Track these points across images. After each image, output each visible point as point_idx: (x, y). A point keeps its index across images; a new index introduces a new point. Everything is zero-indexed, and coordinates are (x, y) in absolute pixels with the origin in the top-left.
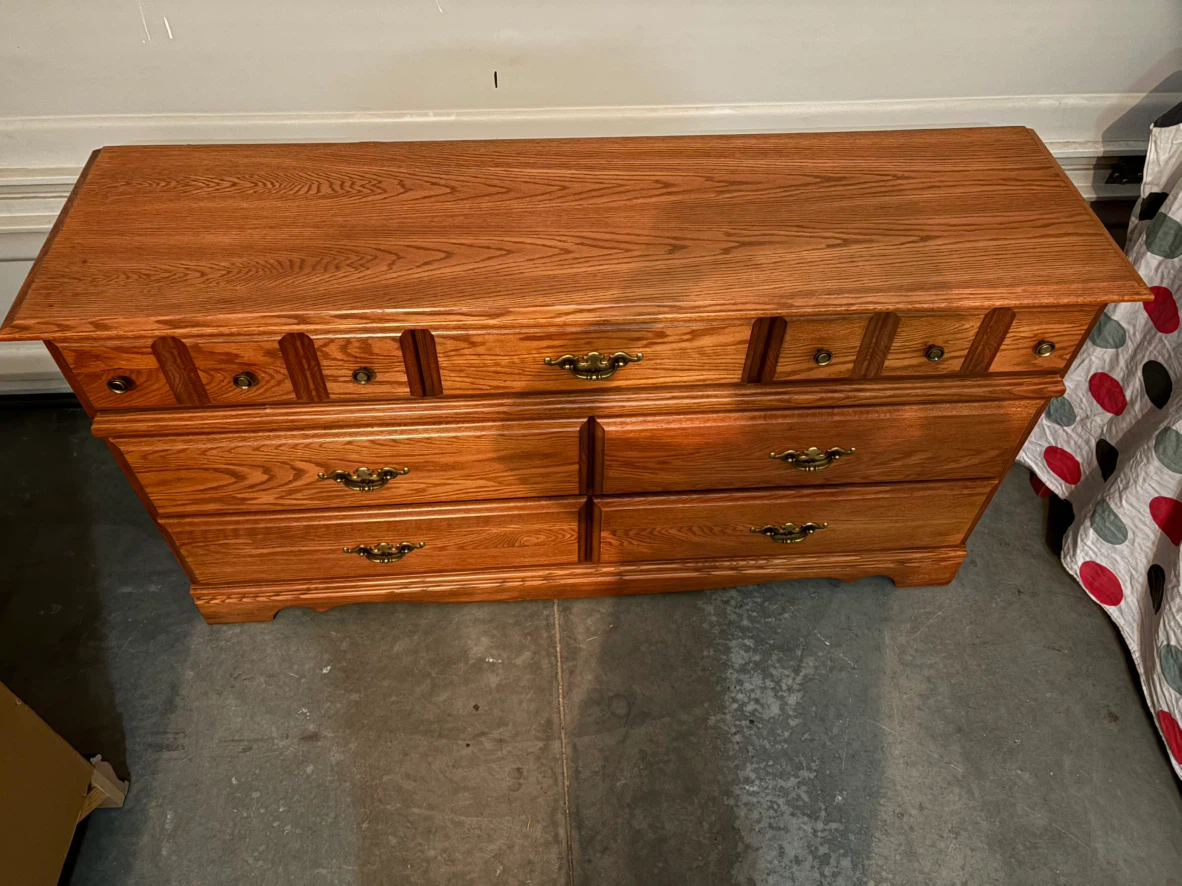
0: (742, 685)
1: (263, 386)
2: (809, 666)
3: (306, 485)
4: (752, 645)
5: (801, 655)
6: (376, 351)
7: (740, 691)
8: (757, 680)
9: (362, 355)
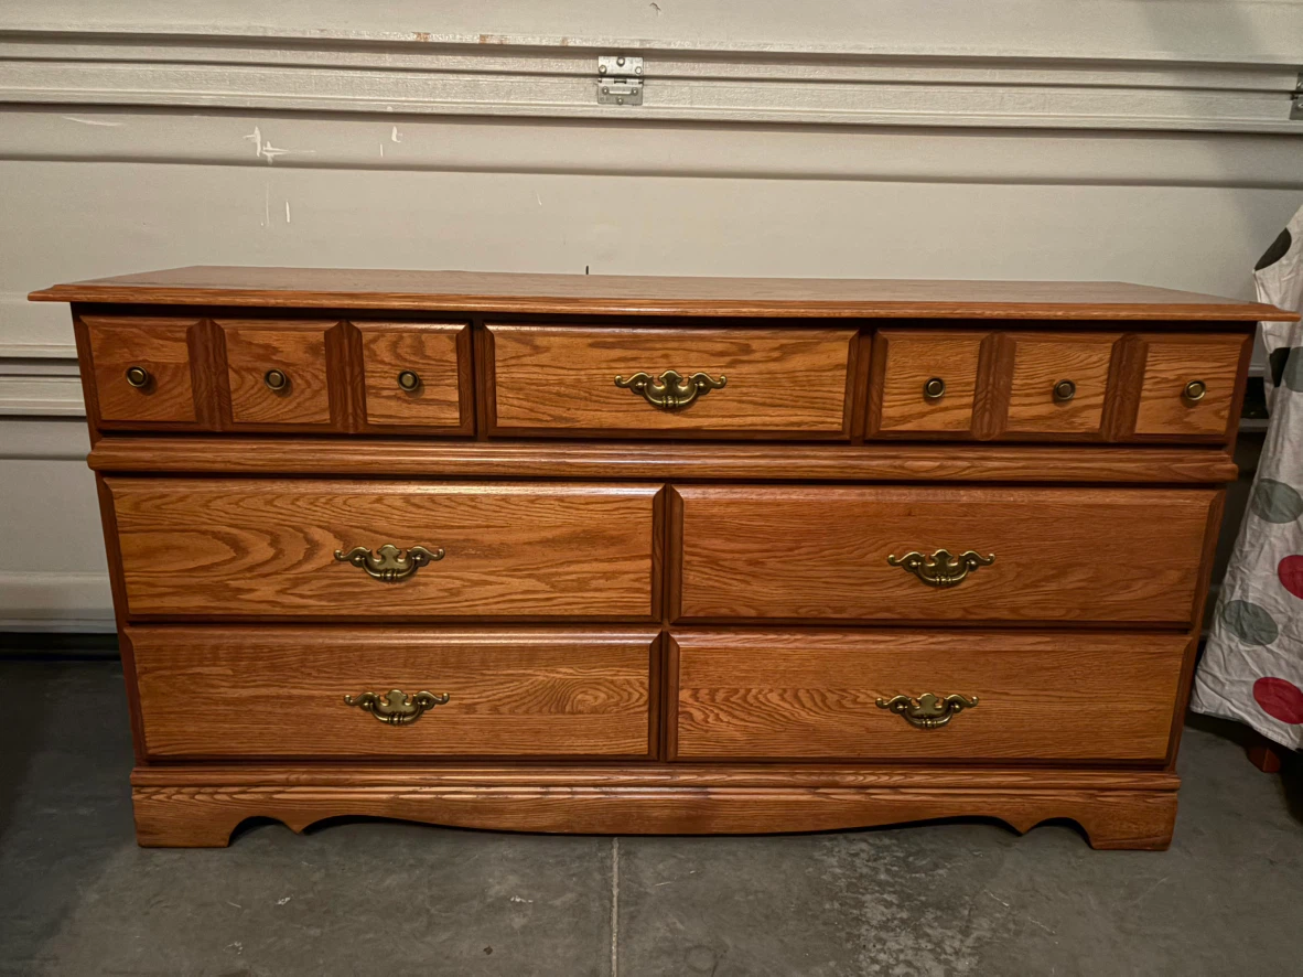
0: (884, 944)
1: (296, 398)
2: (982, 928)
3: (318, 570)
4: (895, 901)
5: (969, 915)
6: (429, 352)
7: (883, 950)
8: (906, 940)
9: (413, 358)
